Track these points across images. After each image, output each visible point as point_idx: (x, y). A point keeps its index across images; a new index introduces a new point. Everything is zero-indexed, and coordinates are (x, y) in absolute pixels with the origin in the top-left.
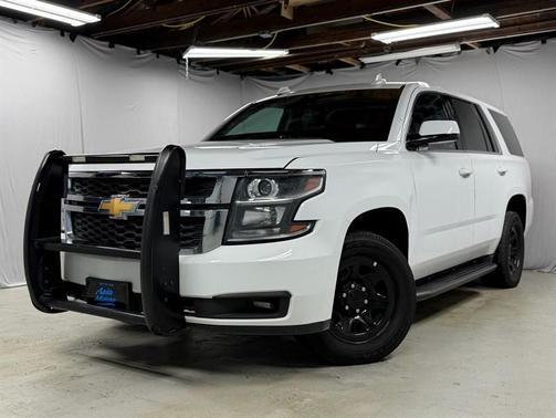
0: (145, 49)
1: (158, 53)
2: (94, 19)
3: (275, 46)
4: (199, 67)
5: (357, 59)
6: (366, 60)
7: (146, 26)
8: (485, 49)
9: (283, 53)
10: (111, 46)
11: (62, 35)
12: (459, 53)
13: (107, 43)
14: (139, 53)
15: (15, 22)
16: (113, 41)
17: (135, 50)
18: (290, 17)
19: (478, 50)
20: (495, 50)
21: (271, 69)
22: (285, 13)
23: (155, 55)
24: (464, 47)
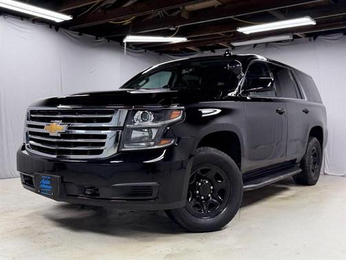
0: (101, 36)
1: (109, 39)
2: (68, 18)
3: (178, 35)
4: (134, 47)
5: (229, 43)
6: (235, 44)
7: (101, 22)
8: (308, 38)
9: (184, 40)
10: (80, 34)
11: (51, 27)
12: (292, 40)
13: (78, 33)
14: (97, 39)
15: (22, 20)
16: (81, 31)
17: (94, 37)
18: (187, 18)
19: (304, 39)
20: (315, 39)
21: (178, 49)
22: (184, 15)
23: (107, 41)
24: (295, 37)
